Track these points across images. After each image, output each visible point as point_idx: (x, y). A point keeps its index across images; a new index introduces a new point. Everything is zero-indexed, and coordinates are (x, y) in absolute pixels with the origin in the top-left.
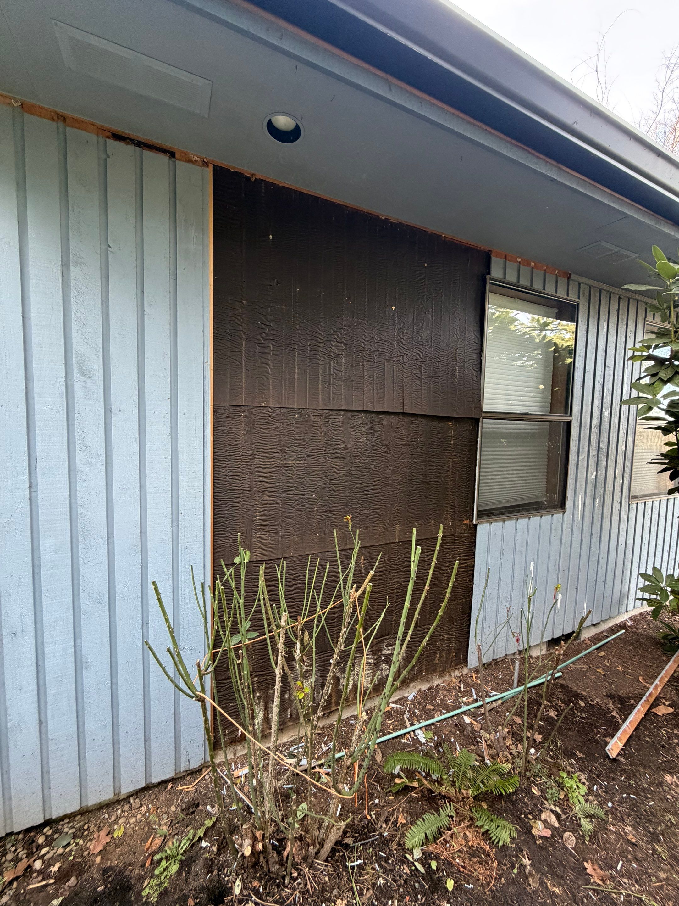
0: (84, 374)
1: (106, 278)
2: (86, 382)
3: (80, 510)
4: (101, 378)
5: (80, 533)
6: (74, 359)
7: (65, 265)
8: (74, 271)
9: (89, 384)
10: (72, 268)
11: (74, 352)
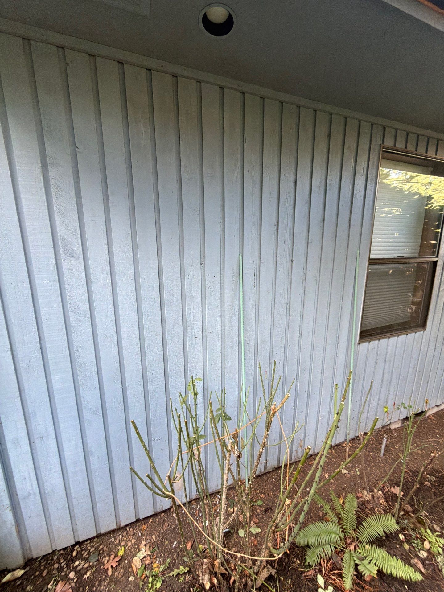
0: (69, 254)
1: (76, 174)
2: (71, 261)
3: (76, 354)
4: (82, 256)
5: (78, 369)
6: (60, 243)
7: (44, 166)
8: (52, 172)
9: (73, 262)
10: (50, 169)
11: (59, 238)
